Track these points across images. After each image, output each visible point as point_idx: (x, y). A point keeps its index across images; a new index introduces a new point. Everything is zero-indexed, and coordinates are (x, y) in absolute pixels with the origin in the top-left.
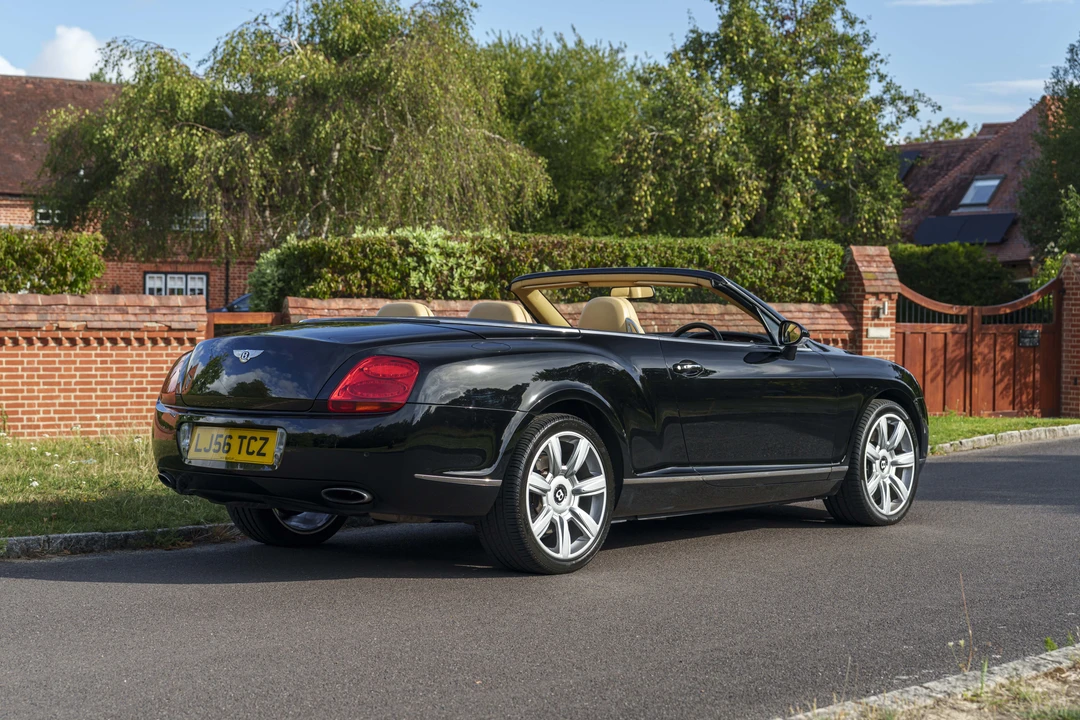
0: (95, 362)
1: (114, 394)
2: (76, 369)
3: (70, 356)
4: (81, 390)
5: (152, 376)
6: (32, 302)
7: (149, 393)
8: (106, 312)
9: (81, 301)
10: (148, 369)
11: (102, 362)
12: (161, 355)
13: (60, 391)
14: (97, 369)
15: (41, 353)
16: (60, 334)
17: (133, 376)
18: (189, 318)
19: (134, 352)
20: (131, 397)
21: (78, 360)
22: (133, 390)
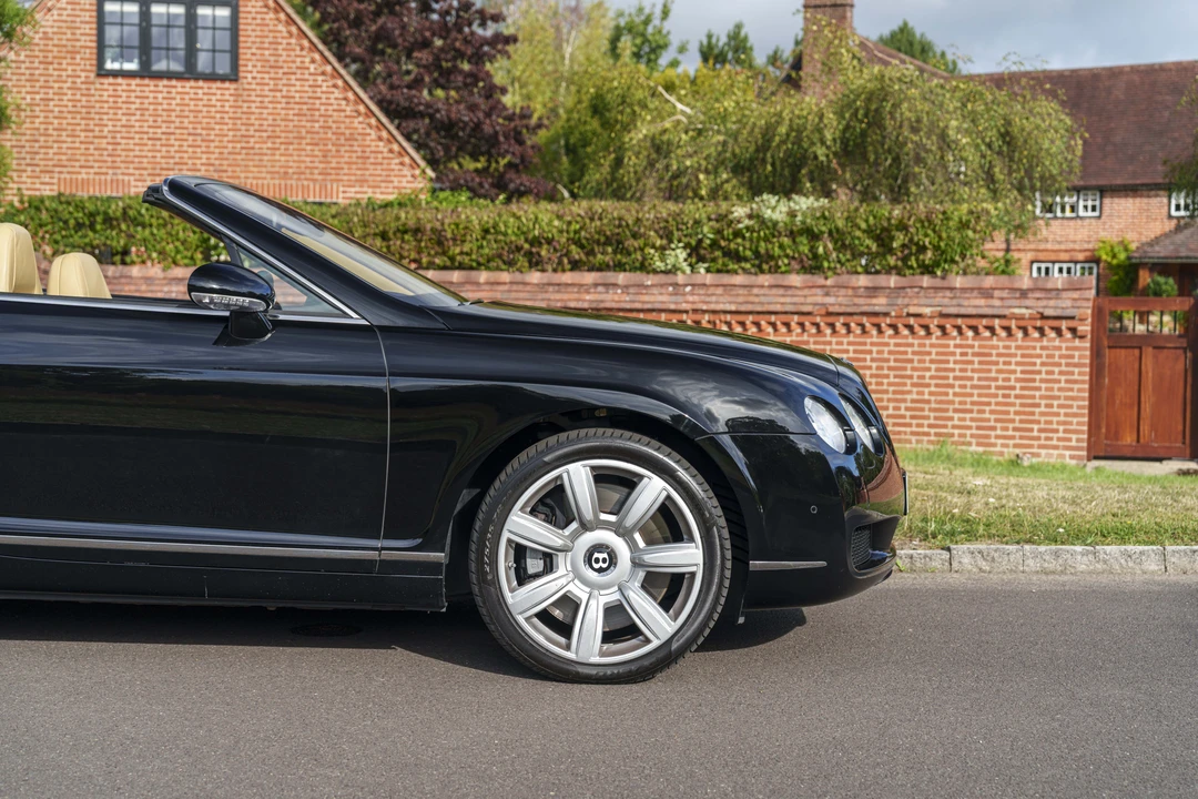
0: (953, 354)
1: (976, 392)
2: (932, 361)
3: (924, 345)
4: (937, 385)
5: (1022, 372)
6: (884, 284)
7: (1018, 392)
8: (967, 295)
9: (938, 282)
10: (1017, 364)
11: (962, 354)
12: (1034, 348)
13: (913, 385)
14: (955, 362)
15: (892, 341)
16: (912, 321)
17: (999, 371)
18: (1069, 303)
19: (1001, 344)
20: (996, 396)
21: (934, 350)
22: (998, 388)
